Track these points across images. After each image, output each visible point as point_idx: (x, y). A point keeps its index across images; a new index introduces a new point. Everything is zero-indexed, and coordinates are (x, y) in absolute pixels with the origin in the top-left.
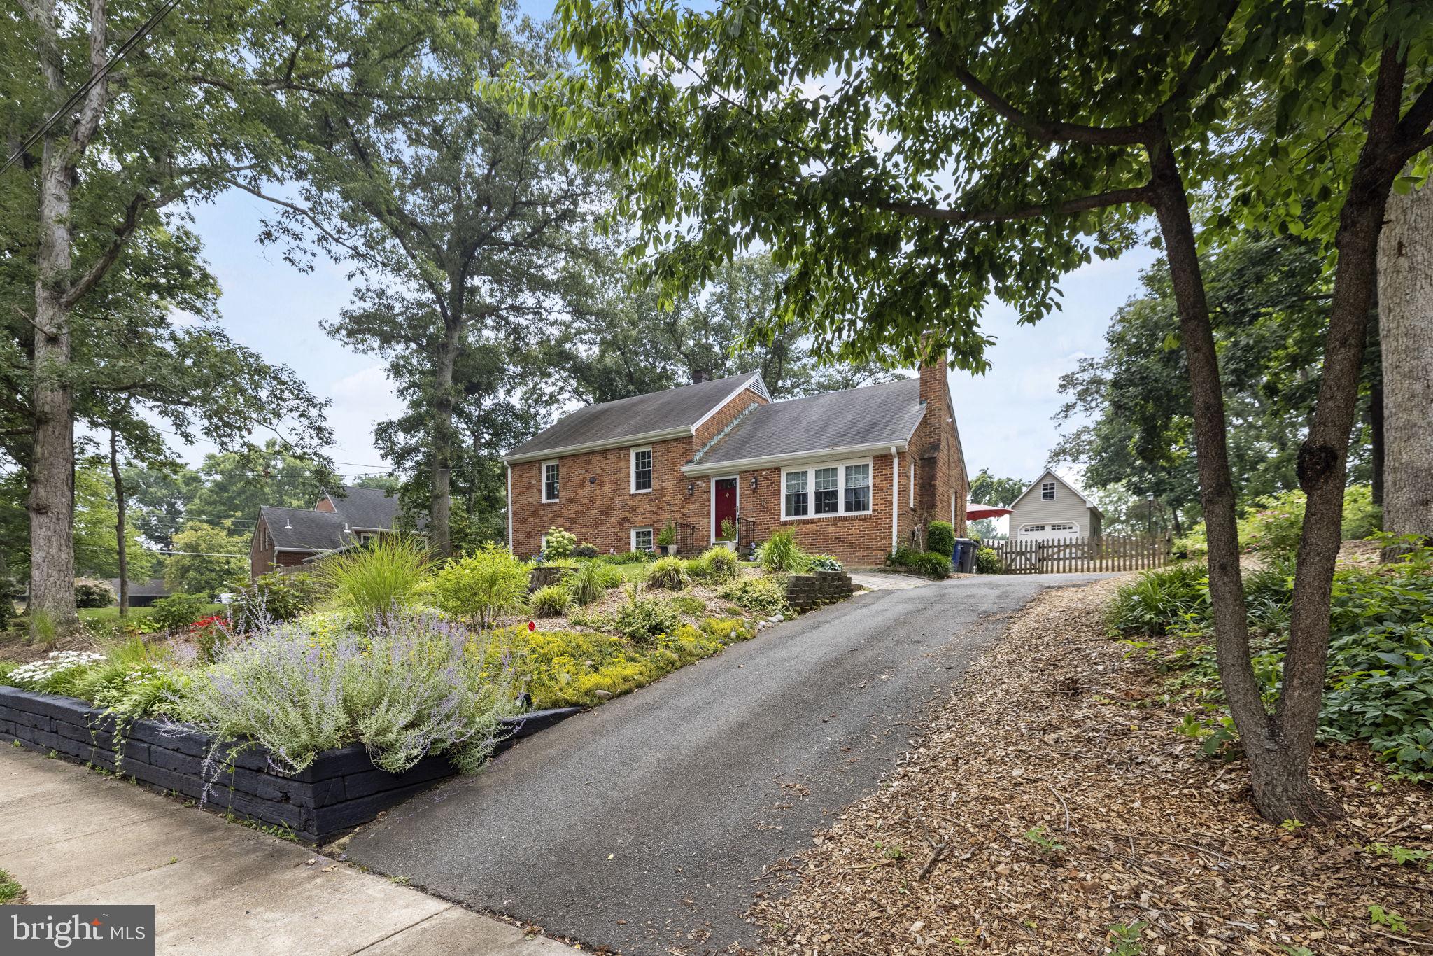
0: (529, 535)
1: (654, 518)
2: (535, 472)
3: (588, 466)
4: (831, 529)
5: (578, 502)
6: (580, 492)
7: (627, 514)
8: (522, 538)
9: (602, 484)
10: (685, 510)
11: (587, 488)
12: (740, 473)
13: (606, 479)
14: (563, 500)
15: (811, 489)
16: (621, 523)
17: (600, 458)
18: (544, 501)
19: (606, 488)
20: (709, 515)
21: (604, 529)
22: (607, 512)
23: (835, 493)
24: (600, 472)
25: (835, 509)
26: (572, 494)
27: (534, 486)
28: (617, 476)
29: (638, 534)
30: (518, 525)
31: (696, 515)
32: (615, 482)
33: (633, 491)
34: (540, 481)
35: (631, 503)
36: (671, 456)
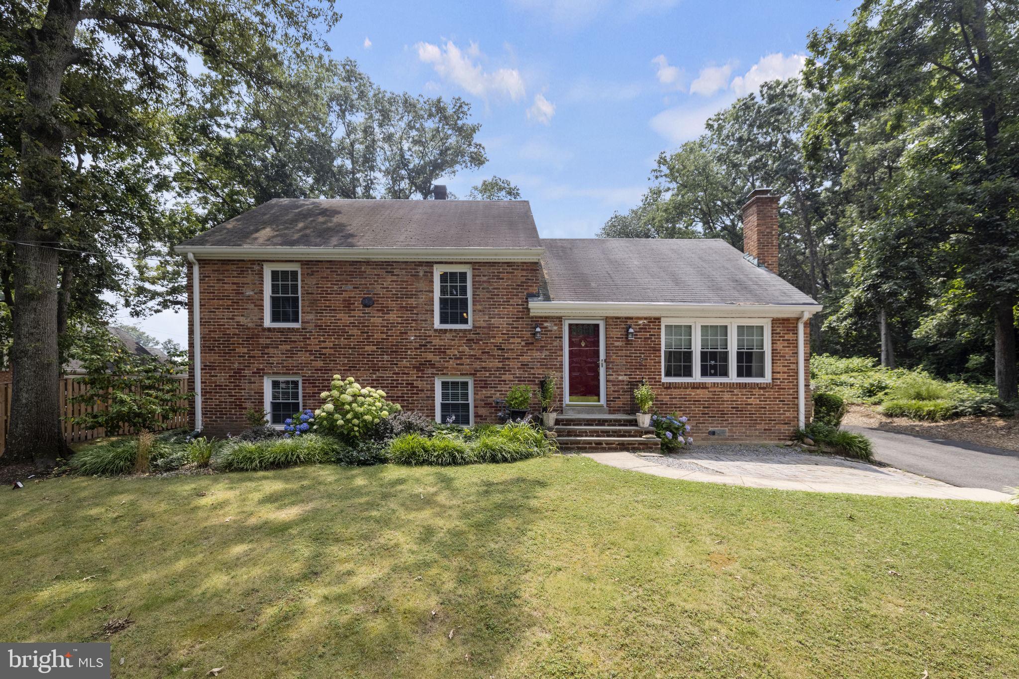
0: (237, 375)
1: (477, 365)
2: (250, 278)
3: (357, 281)
4: (727, 396)
5: (341, 332)
6: (344, 318)
7: (430, 356)
8: (222, 378)
9: (385, 310)
10: (526, 358)
11: (357, 313)
12: (607, 319)
13: (391, 303)
14: (310, 327)
15: (697, 349)
16: (420, 368)
17: (382, 273)
18: (268, 323)
19: (392, 317)
20: (560, 368)
21: (388, 374)
22: (396, 351)
23: (725, 356)
24: (382, 292)
25: (725, 374)
26: (327, 319)
27: (249, 298)
28: (413, 301)
29: (445, 385)
30: (213, 357)
31: (544, 365)
32: (410, 309)
33: (437, 324)
34: (261, 292)
35: (436, 342)
36: (504, 283)
